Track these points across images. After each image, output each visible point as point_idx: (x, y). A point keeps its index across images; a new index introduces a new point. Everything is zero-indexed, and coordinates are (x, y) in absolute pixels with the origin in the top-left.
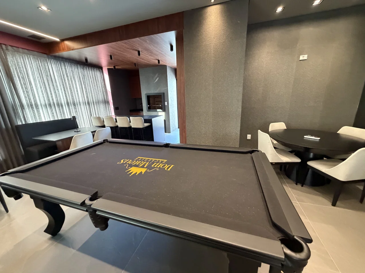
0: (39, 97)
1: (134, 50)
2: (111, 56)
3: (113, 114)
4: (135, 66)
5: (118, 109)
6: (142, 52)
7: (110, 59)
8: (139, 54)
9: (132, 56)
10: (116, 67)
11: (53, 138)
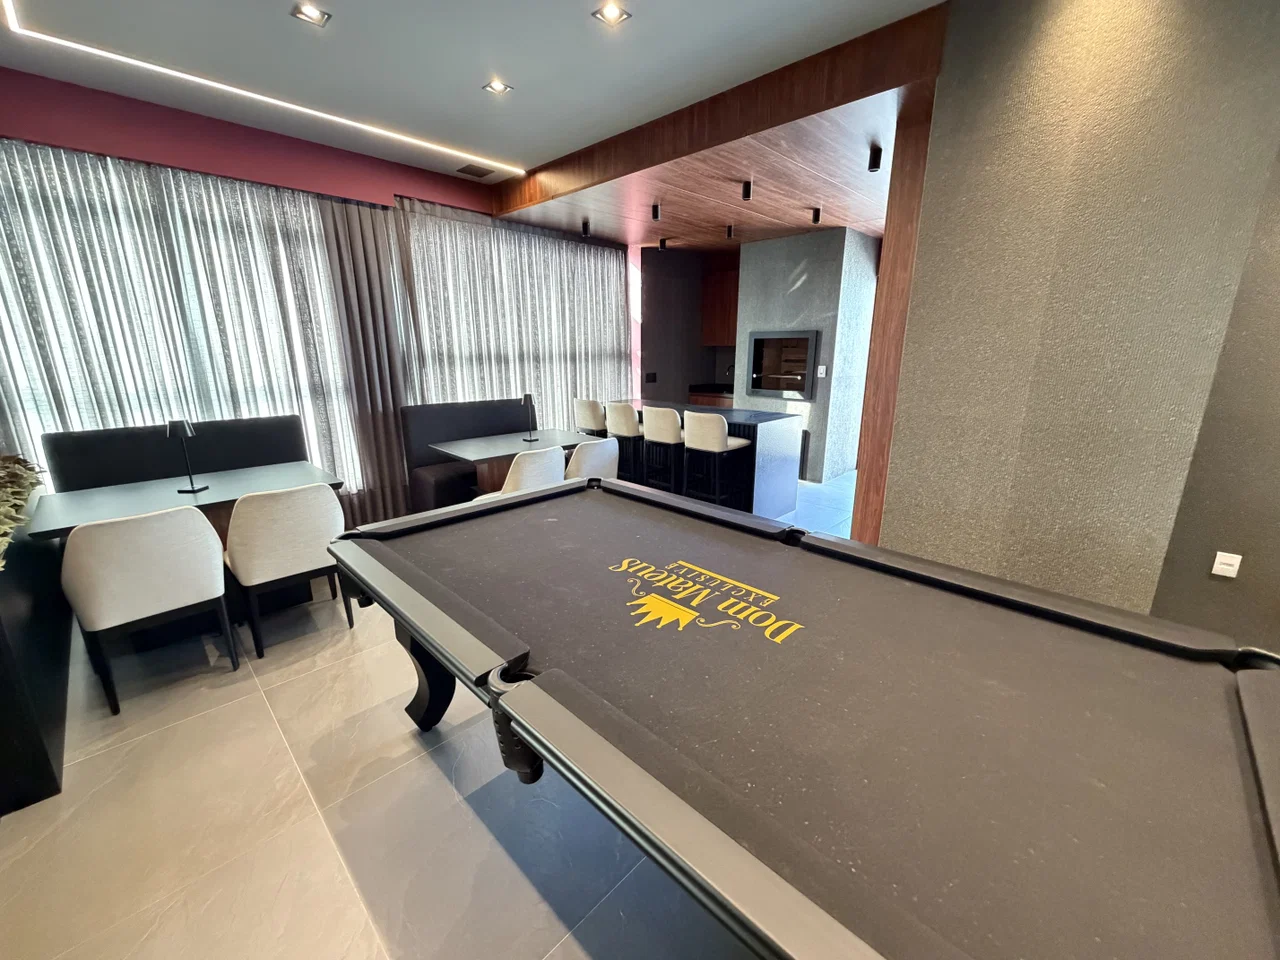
0: (459, 333)
1: (731, 180)
2: (655, 208)
3: (637, 394)
4: (729, 235)
5: (654, 381)
6: (758, 186)
7: (651, 216)
8: (747, 194)
9: (724, 202)
10: (669, 243)
11: (472, 451)
